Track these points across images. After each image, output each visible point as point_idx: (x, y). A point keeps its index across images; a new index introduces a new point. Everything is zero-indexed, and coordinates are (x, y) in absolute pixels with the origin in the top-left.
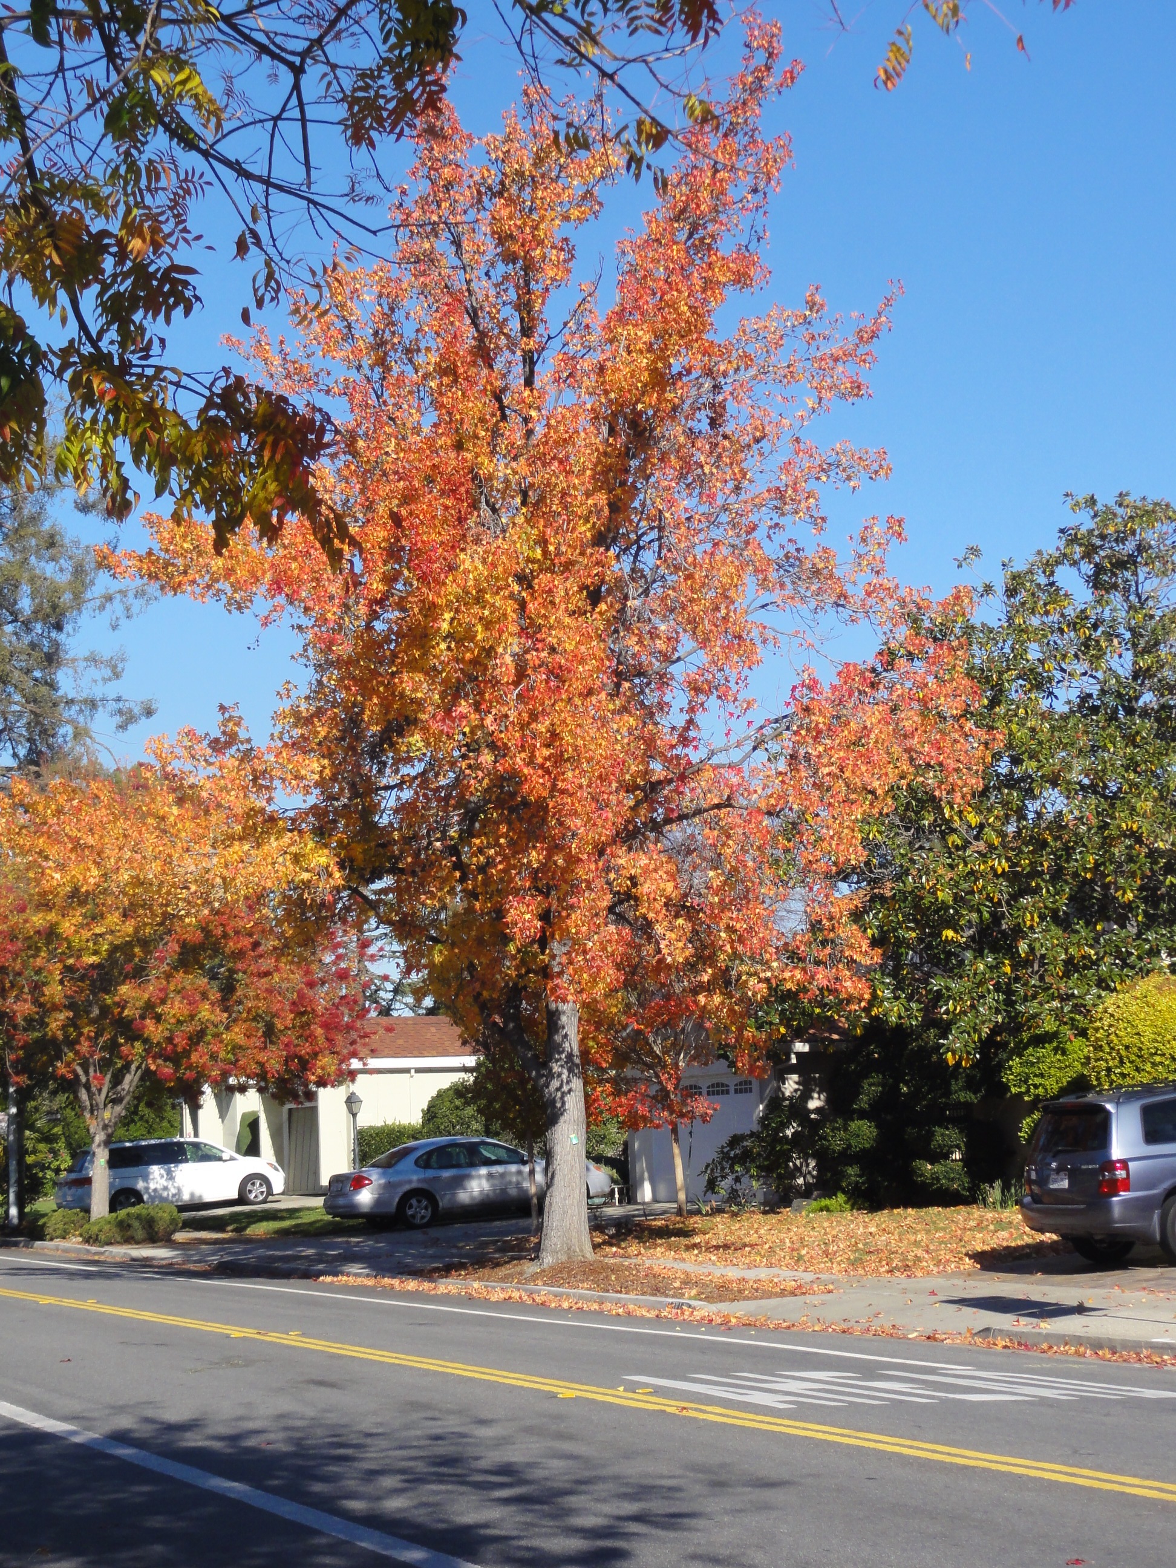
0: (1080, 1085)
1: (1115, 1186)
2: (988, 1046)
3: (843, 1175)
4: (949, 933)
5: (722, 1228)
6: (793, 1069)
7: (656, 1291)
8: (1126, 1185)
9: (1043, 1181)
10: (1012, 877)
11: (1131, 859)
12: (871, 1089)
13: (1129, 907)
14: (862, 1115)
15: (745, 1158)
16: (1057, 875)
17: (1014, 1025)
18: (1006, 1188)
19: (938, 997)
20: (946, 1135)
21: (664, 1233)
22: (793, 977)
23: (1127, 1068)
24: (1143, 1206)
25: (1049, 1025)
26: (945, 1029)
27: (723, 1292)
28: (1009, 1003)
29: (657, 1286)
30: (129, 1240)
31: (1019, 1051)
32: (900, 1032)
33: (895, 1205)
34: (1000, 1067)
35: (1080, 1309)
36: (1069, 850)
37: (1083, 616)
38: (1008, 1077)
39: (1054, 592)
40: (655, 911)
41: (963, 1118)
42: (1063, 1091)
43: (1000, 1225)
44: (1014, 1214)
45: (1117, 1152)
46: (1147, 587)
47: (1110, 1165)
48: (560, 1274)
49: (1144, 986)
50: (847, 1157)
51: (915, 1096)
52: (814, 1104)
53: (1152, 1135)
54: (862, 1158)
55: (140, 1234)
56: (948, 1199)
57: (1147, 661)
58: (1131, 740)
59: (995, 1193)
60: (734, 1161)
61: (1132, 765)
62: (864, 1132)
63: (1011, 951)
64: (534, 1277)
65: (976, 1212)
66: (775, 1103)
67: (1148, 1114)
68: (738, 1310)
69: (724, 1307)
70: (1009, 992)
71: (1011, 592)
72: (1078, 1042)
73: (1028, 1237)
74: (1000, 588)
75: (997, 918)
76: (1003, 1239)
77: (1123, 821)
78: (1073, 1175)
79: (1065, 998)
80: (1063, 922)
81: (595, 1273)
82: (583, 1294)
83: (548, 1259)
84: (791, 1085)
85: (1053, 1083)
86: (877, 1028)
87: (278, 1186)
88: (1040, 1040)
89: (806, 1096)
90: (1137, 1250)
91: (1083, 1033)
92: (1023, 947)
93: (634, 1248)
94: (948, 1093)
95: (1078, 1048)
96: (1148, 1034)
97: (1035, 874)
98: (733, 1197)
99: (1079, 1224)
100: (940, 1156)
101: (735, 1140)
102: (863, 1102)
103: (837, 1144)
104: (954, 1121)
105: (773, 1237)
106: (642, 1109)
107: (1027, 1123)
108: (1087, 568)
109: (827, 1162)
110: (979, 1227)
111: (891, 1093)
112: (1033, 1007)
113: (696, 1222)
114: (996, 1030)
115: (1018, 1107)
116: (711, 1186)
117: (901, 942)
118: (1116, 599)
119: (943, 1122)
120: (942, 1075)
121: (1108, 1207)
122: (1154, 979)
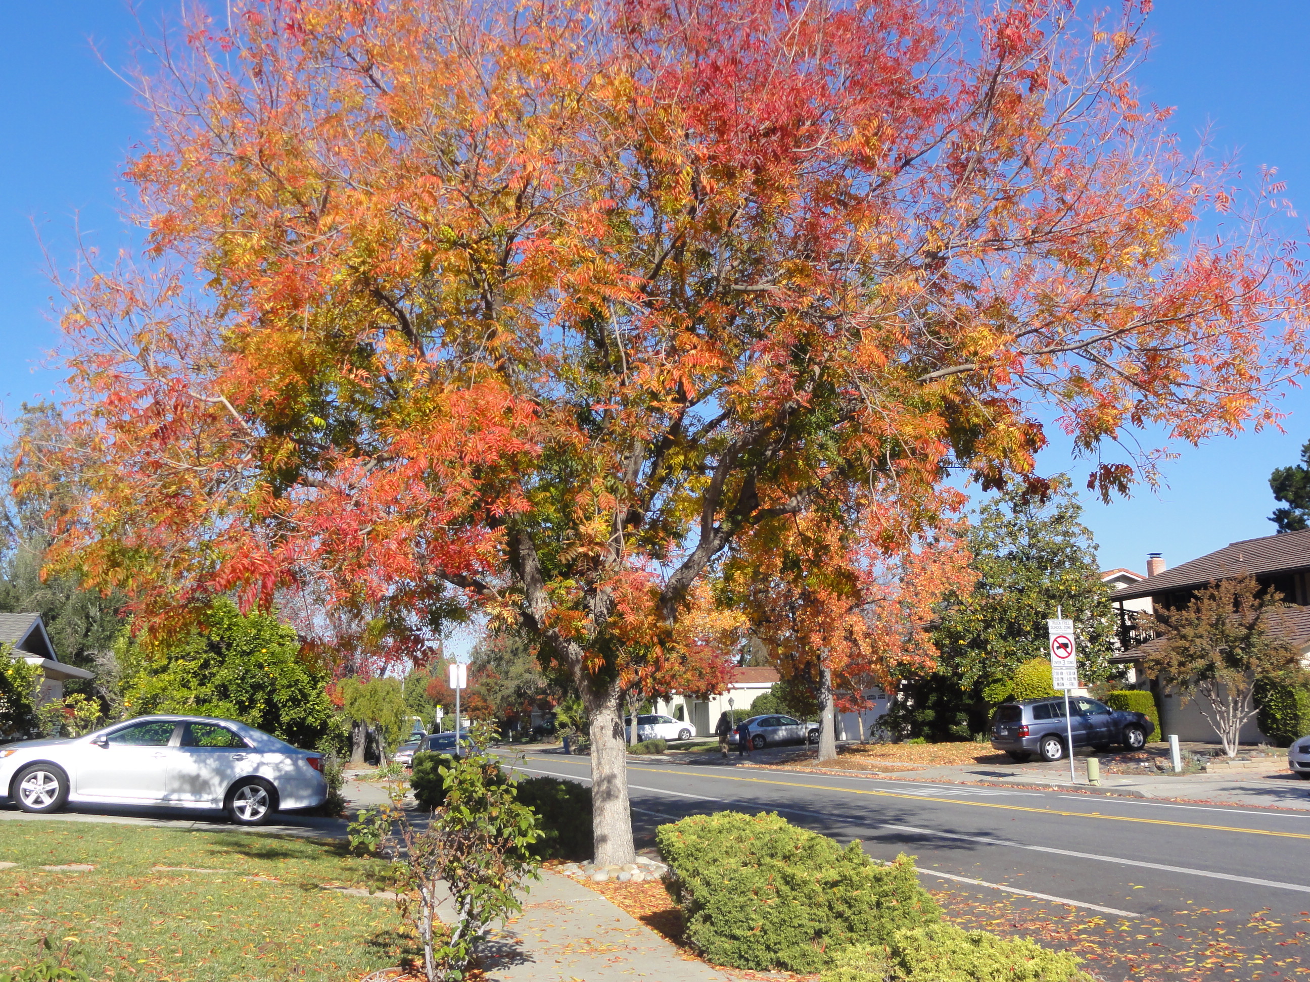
0: (1011, 698)
1: (1024, 734)
2: (977, 684)
3: (922, 730)
4: (961, 642)
5: (878, 749)
6: (900, 690)
7: (863, 769)
8: (1027, 733)
9: (998, 732)
10: (984, 621)
11: (1029, 615)
12: (933, 698)
13: (1029, 633)
14: (929, 708)
15: (885, 723)
16: (1001, 620)
17: (986, 675)
18: (984, 735)
19: (958, 665)
20: (961, 716)
21: (857, 751)
22: (906, 659)
23: (1028, 692)
24: (1034, 741)
25: (999, 676)
26: (960, 677)
27: (886, 770)
28: (984, 667)
29: (864, 768)
30: (649, 753)
31: (988, 685)
32: (944, 678)
33: (942, 741)
34: (981, 691)
35: (1013, 775)
36: (1006, 611)
37: (1010, 523)
38: (984, 695)
39: (999, 514)
40: (858, 636)
41: (967, 709)
42: (1005, 700)
43: (983, 748)
44: (988, 745)
45: (1024, 722)
46: (1033, 511)
47: (1022, 727)
48: (826, 764)
49: (1034, 662)
50: (924, 723)
51: (949, 701)
52: (909, 703)
53: (1037, 716)
54: (930, 724)
55: (653, 750)
56: (962, 739)
57: (1034, 540)
58: (1028, 570)
59: (980, 737)
60: (881, 725)
61: (1029, 580)
62: (930, 714)
63: (985, 649)
64: (817, 765)
65: (973, 744)
66: (896, 702)
67: (1036, 710)
68: (894, 775)
69: (889, 774)
70: (984, 663)
71: (982, 513)
72: (1010, 682)
73: (993, 752)
74: (978, 511)
75: (979, 635)
76: (984, 753)
77: (1026, 601)
78: (1009, 730)
79: (1005, 666)
80: (1004, 638)
81: (838, 763)
82: (836, 770)
83: (821, 759)
84: (900, 696)
85: (1001, 698)
86: (935, 675)
87: (694, 733)
88: (996, 681)
89: (906, 700)
90: (1032, 757)
91: (1012, 679)
92: (989, 647)
93: (848, 756)
94: (962, 700)
95: (1010, 684)
96: (1036, 680)
97: (993, 620)
98: (881, 738)
99: (1011, 747)
100: (958, 724)
101: (881, 717)
102: (930, 703)
103: (920, 718)
104: (965, 711)
105: (900, 752)
106: (847, 705)
107: (991, 712)
108: (1011, 505)
109: (915, 724)
110: (975, 749)
111: (940, 700)
112: (993, 669)
113: (868, 747)
114: (980, 677)
115: (988, 706)
116: (873, 734)
117: (944, 645)
118: (1022, 516)
119: (960, 711)
120: (959, 693)
121: (1021, 741)
122: (1038, 660)
